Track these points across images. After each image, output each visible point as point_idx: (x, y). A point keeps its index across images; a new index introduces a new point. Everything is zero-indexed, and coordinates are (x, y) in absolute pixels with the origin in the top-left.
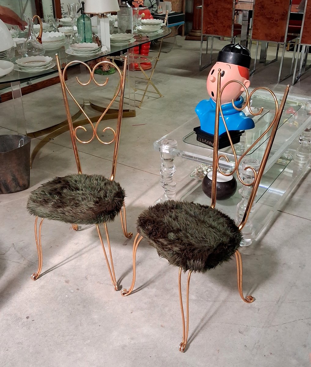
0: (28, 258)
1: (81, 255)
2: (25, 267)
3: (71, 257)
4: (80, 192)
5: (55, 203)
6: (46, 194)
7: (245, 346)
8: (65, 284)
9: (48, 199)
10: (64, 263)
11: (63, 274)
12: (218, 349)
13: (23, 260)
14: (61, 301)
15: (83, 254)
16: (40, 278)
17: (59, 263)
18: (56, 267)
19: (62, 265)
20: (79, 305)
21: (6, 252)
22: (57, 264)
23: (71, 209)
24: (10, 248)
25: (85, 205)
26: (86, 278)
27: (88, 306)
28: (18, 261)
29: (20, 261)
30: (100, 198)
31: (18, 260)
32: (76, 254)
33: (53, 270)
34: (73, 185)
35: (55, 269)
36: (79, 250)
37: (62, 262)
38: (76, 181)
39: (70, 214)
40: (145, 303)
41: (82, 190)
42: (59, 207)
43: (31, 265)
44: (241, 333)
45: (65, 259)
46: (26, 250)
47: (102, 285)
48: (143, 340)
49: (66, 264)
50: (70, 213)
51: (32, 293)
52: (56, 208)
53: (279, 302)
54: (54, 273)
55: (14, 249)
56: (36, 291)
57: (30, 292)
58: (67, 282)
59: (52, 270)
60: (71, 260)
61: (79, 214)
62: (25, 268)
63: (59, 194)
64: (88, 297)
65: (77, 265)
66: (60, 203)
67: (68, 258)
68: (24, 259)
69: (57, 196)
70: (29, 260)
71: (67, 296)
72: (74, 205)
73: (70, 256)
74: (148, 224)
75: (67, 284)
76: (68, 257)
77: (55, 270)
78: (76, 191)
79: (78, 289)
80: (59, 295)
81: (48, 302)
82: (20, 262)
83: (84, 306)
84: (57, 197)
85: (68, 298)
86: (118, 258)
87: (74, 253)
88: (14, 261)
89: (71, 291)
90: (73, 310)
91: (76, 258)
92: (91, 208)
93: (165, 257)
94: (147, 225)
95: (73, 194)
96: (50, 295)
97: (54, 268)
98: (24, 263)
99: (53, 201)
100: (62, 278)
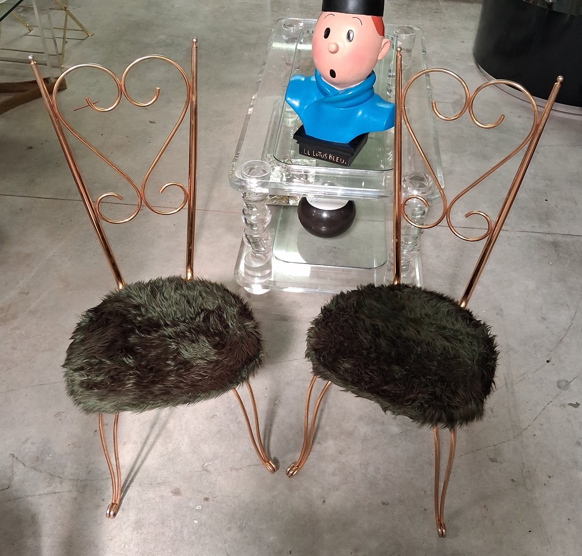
0: (65, 474)
1: (164, 427)
2: (75, 496)
3: (148, 438)
4: (169, 331)
5: (139, 376)
6: (101, 362)
7: (512, 480)
8: (175, 498)
9: (118, 375)
10: (143, 455)
11: (159, 481)
12: (484, 505)
13: (61, 484)
14: (193, 537)
15: (166, 423)
16: (121, 508)
17: (134, 460)
18: (135, 470)
19: (143, 462)
20: (229, 529)
21: (10, 479)
22: (132, 464)
23: (181, 379)
24: (12, 467)
25: (200, 359)
26: (206, 470)
27: (246, 524)
28: (50, 489)
29: (54, 488)
30: (220, 334)
31: (48, 486)
32: (152, 427)
33: (135, 480)
34: (139, 319)
35: (135, 475)
36: (152, 418)
37: (139, 455)
38: (137, 307)
39: (183, 391)
40: (334, 474)
41: (166, 325)
42: (154, 383)
43: (85, 486)
44: (494, 462)
45: (140, 446)
46: (48, 458)
47: (241, 471)
48: (373, 544)
49: (150, 456)
50: (183, 389)
51: (127, 546)
52: (146, 387)
53: (508, 385)
54: (140, 485)
55: (21, 466)
56: (132, 539)
57: (122, 546)
58: (177, 492)
59: (132, 481)
60: (152, 445)
61: (200, 383)
62: (75, 499)
63: (130, 350)
64: (233, 506)
65: (170, 450)
66: (149, 373)
67: (145, 443)
68: (57, 479)
69: (129, 358)
70: (70, 477)
71: (196, 522)
72: (182, 369)
73: (144, 437)
74: (342, 360)
75: (179, 497)
76: (143, 441)
77: (137, 477)
78: (156, 331)
79: (207, 499)
80: (182, 527)
81: (170, 551)
82: (57, 490)
83: (240, 527)
84: (130, 361)
85: (201, 524)
86: (233, 406)
87: (148, 428)
88: (41, 492)
89: (197, 508)
90: (227, 545)
91: (158, 436)
92: (217, 362)
93: (405, 413)
94: (339, 362)
95: (157, 342)
96: (163, 534)
97: (133, 474)
98: (65, 489)
99: (131, 375)
100: (162, 488)
